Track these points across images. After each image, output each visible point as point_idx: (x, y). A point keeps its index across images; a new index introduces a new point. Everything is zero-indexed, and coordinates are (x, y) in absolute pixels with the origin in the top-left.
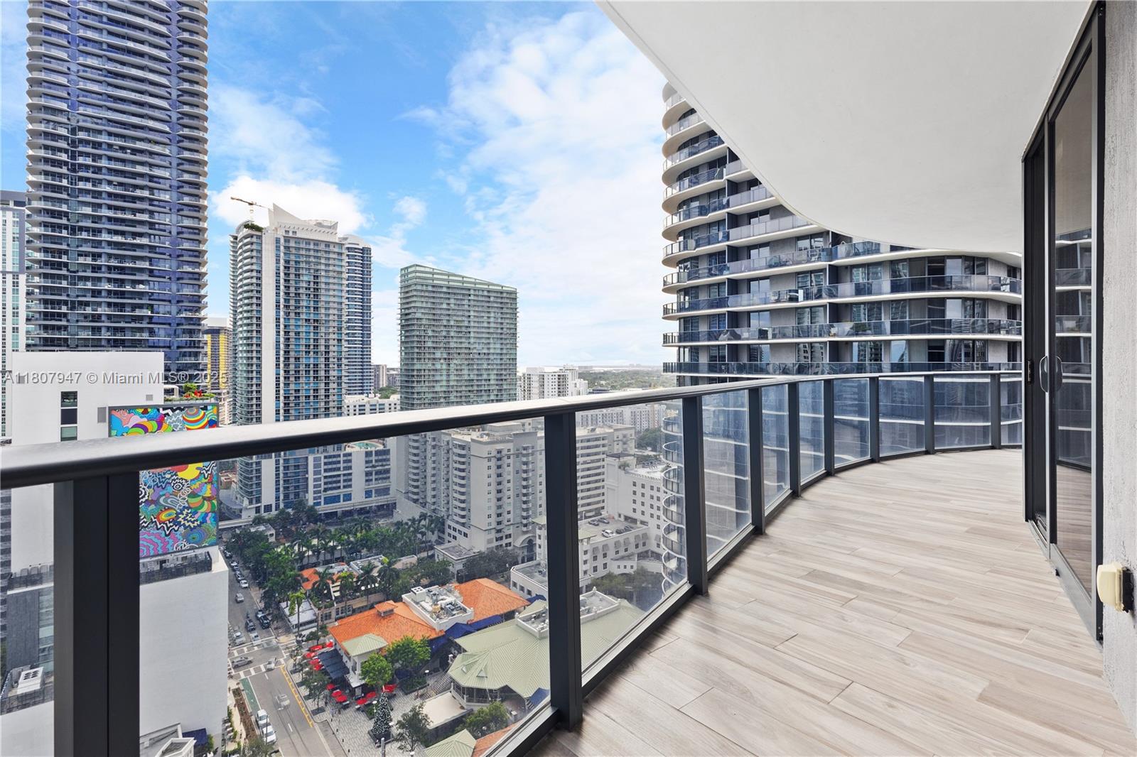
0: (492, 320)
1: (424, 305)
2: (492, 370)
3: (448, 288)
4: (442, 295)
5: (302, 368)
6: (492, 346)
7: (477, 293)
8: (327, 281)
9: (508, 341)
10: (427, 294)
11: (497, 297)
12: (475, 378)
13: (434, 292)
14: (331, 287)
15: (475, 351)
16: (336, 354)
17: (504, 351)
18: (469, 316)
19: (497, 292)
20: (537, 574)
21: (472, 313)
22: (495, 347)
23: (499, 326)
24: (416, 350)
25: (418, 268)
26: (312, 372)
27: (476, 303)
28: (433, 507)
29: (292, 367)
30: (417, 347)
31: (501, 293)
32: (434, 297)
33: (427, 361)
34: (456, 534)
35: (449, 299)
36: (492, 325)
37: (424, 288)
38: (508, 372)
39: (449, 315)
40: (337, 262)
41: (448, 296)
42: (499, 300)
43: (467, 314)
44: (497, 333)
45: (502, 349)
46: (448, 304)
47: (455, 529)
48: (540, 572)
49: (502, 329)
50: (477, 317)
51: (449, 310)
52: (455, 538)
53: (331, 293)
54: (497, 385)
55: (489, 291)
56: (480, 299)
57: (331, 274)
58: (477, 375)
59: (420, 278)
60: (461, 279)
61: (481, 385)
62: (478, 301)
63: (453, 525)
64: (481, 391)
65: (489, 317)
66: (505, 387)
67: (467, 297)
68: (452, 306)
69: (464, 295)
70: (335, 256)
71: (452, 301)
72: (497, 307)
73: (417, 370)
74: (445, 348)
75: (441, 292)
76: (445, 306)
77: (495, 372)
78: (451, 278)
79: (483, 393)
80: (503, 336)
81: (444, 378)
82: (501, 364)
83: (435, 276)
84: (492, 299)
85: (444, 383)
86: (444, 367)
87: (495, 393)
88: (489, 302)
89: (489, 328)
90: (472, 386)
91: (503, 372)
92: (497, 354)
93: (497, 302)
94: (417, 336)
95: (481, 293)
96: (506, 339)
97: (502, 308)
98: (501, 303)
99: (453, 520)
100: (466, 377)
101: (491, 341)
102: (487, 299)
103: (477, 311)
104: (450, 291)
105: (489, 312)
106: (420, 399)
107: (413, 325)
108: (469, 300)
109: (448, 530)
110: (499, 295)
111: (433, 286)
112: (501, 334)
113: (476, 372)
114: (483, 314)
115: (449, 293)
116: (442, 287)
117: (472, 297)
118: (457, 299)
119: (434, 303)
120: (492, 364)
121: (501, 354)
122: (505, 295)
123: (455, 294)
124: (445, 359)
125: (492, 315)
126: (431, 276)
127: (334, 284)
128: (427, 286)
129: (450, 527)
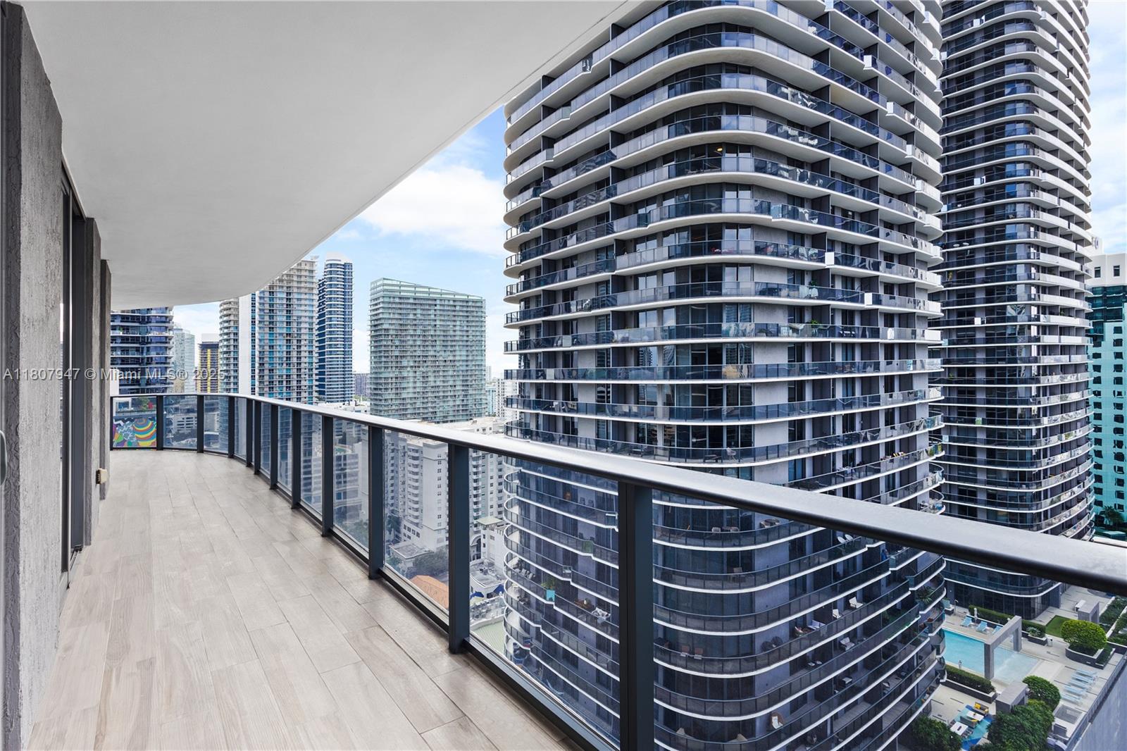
0: (458, 328)
1: (392, 316)
2: (458, 376)
3: (415, 299)
4: (409, 306)
5: (276, 378)
6: (458, 353)
7: (443, 303)
8: (299, 297)
9: (473, 348)
10: (394, 306)
11: (463, 306)
12: (441, 384)
13: (401, 303)
14: (303, 302)
15: (441, 358)
16: (307, 365)
17: (470, 358)
18: (435, 325)
19: (463, 301)
20: (479, 572)
21: (438, 323)
22: (461, 354)
23: (464, 333)
24: (383, 359)
25: (386, 282)
26: (285, 383)
27: (441, 313)
28: (392, 508)
29: (266, 378)
30: (385, 357)
31: (467, 302)
32: (400, 309)
33: (394, 369)
34: (410, 534)
35: (415, 309)
36: (458, 333)
37: (392, 300)
38: (474, 378)
39: (415, 325)
40: (308, 279)
41: (414, 307)
42: (465, 309)
43: (433, 323)
44: (462, 341)
45: (467, 356)
46: (415, 314)
47: (409, 530)
48: (481, 570)
49: (468, 336)
50: (443, 326)
51: (415, 320)
52: (409, 537)
53: (303, 308)
54: (463, 390)
55: (454, 301)
56: (446, 308)
57: (302, 290)
58: (444, 381)
59: (387, 290)
60: (427, 290)
61: (447, 391)
62: (444, 310)
63: (409, 525)
64: (447, 397)
65: (455, 326)
66: (470, 392)
67: (433, 307)
68: (419, 316)
69: (430, 305)
70: (307, 273)
71: (419, 311)
72: (463, 316)
73: (385, 378)
74: (411, 356)
75: (408, 303)
76: (411, 316)
77: (461, 378)
78: (417, 289)
79: (449, 398)
80: (469, 343)
81: (411, 385)
82: (467, 371)
83: (402, 288)
84: (458, 308)
85: (411, 390)
86: (411, 374)
87: (461, 398)
88: (455, 311)
89: (455, 336)
90: (438, 392)
91: (469, 378)
92: (463, 361)
93: (462, 311)
94: (385, 346)
95: (446, 303)
96: (472, 346)
97: (468, 316)
98: (467, 312)
99: (408, 521)
100: (433, 384)
101: (457, 348)
102: (453, 308)
103: (443, 320)
104: (417, 302)
105: (455, 321)
106: (388, 406)
107: (381, 335)
108: (435, 310)
109: (403, 530)
110: (465, 304)
111: (400, 298)
112: (467, 341)
113: (442, 379)
114: (448, 323)
115: (415, 304)
116: (409, 298)
117: (438, 307)
118: (424, 310)
119: (400, 314)
120: (458, 371)
121: (467, 361)
122: (470, 304)
123: (421, 304)
124: (412, 367)
125: (458, 323)
126: (398, 288)
127: (306, 299)
128: (394, 298)
129: (405, 527)
